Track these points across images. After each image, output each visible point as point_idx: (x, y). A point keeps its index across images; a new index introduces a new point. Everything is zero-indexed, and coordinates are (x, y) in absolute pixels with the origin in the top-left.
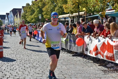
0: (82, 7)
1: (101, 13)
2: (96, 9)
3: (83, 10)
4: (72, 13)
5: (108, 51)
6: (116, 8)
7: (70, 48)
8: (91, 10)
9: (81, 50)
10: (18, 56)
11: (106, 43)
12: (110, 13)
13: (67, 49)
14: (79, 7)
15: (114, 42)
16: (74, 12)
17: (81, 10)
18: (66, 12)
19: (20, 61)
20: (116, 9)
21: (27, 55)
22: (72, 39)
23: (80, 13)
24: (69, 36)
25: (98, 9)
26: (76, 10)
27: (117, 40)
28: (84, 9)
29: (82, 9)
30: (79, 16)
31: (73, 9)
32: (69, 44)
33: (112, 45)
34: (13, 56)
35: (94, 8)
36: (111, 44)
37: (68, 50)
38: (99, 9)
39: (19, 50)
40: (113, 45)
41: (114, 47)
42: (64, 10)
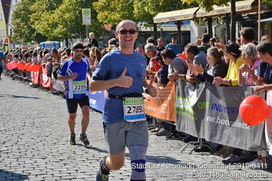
7: (212, 135)
9: (258, 142)
10: (28, 161)
13: (201, 137)
19: (40, 178)
21: (58, 158)
22: (222, 103)
24: (208, 92)
32: (207, 118)
34: (7, 161)
37: (204, 140)
39: (25, 139)
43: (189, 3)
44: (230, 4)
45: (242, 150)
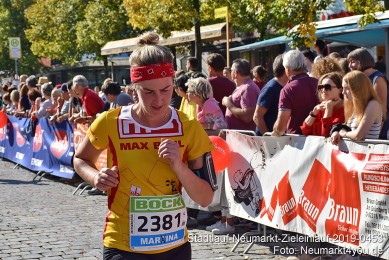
0: (210, 3)
1: (295, 29)
2: (272, 12)
3: (217, 17)
4: (166, 29)
5: (337, 202)
6: (366, 9)
8: (251, 18)
9: (217, 200)
11: (327, 165)
12: (338, 31)
14: (197, 5)
15: (361, 157)
16: (176, 25)
17: (207, 17)
18: (135, 25)
20: (364, 13)
23: (204, 30)
25: (286, 12)
26: (182, 16)
27: (371, 151)
28: (222, 12)
29: (212, 13)
30: (200, 45)
31: (170, 11)
33: (351, 174)
35: (267, 9)
36: (348, 169)
38: (290, 11)
40: (357, 174)
41: (361, 182)
42: (127, 18)
43: (142, 28)
44: (193, 29)
45: (198, 210)
